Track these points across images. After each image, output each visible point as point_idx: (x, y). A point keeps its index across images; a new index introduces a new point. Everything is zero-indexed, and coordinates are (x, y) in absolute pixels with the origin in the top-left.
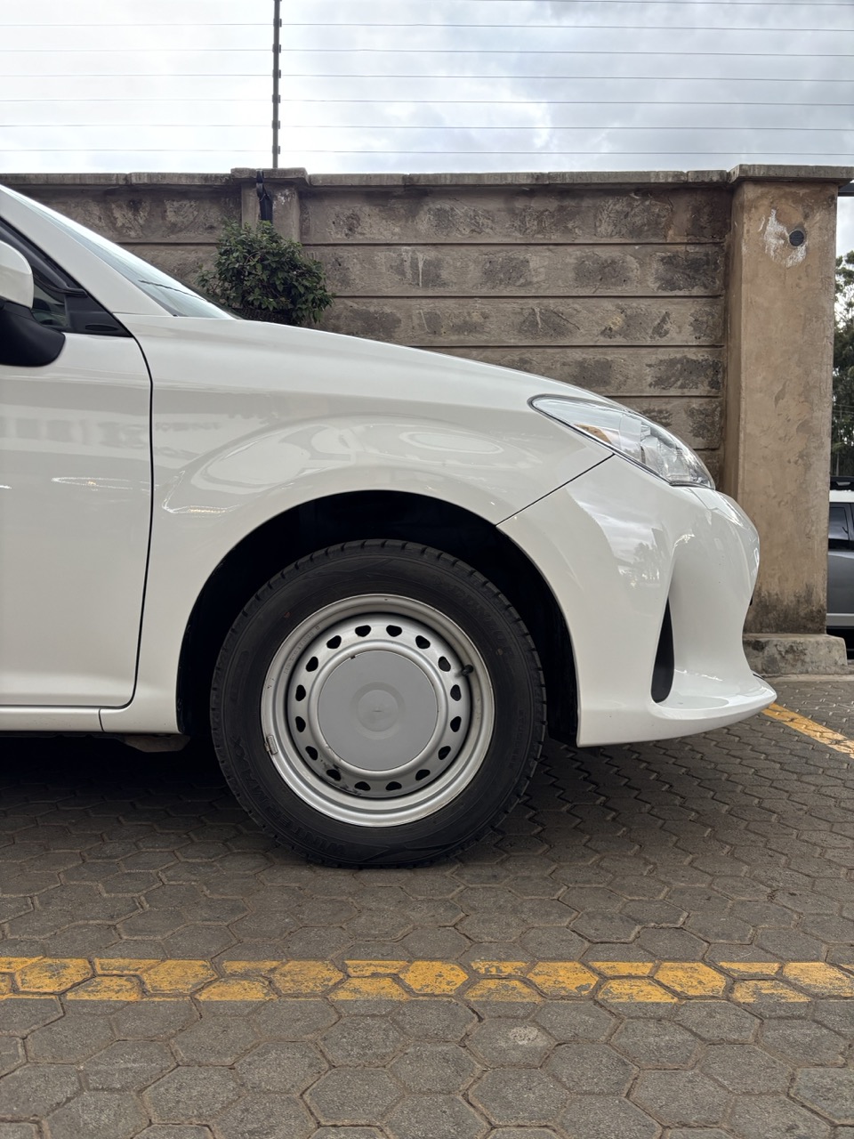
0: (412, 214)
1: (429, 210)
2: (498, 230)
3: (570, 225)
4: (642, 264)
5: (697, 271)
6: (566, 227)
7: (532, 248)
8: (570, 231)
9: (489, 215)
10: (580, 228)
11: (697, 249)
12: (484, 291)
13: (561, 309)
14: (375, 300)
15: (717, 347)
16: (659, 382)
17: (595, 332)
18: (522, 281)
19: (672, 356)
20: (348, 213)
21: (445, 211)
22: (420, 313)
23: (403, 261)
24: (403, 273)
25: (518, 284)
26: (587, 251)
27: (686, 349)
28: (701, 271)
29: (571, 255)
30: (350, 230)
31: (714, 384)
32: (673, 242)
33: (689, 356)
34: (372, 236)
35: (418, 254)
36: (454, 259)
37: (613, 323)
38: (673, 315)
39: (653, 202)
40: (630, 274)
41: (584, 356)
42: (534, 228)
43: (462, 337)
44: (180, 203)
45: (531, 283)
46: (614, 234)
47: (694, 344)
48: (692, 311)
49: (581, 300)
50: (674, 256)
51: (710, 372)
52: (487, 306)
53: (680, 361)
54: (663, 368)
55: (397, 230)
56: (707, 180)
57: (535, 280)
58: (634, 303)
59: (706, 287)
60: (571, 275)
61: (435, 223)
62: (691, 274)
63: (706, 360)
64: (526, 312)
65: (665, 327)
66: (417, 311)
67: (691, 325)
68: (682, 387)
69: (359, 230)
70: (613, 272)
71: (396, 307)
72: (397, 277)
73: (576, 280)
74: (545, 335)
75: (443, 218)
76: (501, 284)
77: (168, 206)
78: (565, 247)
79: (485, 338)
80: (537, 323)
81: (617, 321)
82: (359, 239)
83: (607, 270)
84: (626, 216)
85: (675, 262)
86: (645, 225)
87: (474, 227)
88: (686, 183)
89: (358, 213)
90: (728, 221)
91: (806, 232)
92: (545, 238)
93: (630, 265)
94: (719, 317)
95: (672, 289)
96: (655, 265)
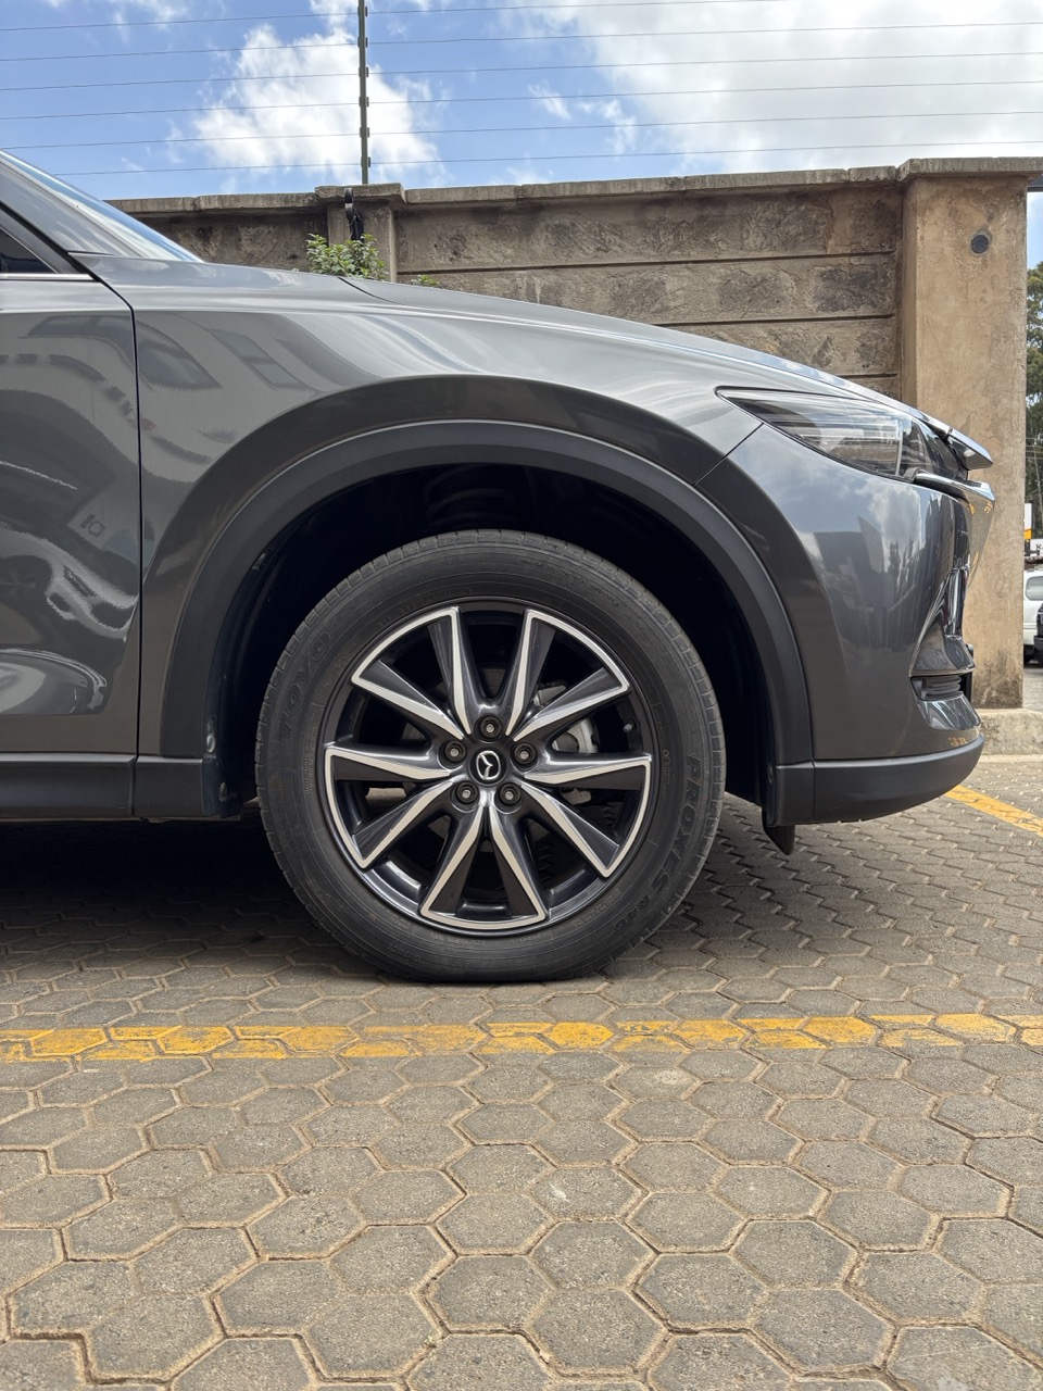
0: (527, 232)
1: (547, 227)
2: (628, 247)
3: (712, 239)
4: (798, 281)
5: (862, 287)
6: (707, 241)
7: (667, 267)
8: (709, 245)
9: (616, 230)
10: (723, 241)
11: (864, 260)
15: (888, 376)
18: (657, 306)
20: (453, 233)
21: (565, 227)
23: (517, 288)
25: (652, 310)
26: (733, 268)
28: (868, 287)
30: (455, 253)
32: (835, 253)
34: (480, 260)
35: (535, 279)
36: (578, 283)
38: (836, 340)
39: (810, 207)
40: (785, 293)
42: (670, 243)
44: (257, 229)
45: (667, 309)
46: (764, 246)
47: (861, 374)
48: (859, 335)
49: (728, 326)
50: (836, 270)
55: (509, 251)
56: (872, 178)
57: (672, 304)
58: (790, 328)
59: (874, 306)
60: (715, 298)
62: (856, 291)
65: (827, 355)
67: (857, 351)
69: (466, 253)
70: (764, 292)
73: (721, 303)
75: (563, 236)
76: (633, 311)
77: (242, 234)
78: (707, 265)
81: (770, 349)
82: (465, 264)
83: (756, 289)
84: (778, 224)
85: (837, 278)
86: (801, 234)
87: (599, 245)
88: (848, 182)
89: (464, 233)
90: (899, 226)
91: (991, 236)
92: (682, 255)
93: (783, 283)
94: (890, 341)
95: (834, 310)
96: (813, 282)
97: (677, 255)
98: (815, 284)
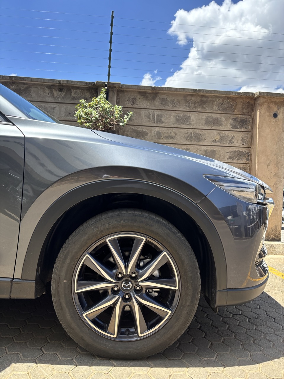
0: (154, 99)
1: (159, 98)
2: (181, 106)
3: (204, 106)
4: (226, 120)
5: (243, 123)
6: (203, 107)
7: (191, 113)
8: (204, 108)
9: (178, 101)
10: (207, 107)
11: (244, 116)
12: (176, 126)
13: (200, 133)
14: (140, 127)
15: (249, 148)
16: (230, 158)
17: (211, 141)
18: (188, 123)
19: (235, 150)
20: (133, 97)
21: (164, 99)
22: (155, 132)
23: (150, 114)
24: (150, 118)
25: (187, 124)
26: (209, 115)
27: (239, 148)
28: (245, 123)
29: (204, 116)
30: (133, 103)
31: (248, 159)
32: (236, 114)
33: (240, 150)
34: (140, 106)
35: (155, 112)
36: (167, 115)
37: (217, 138)
38: (235, 137)
39: (231, 101)
40: (223, 123)
41: (207, 148)
42: (193, 106)
43: (168, 140)
44: (76, 90)
45: (191, 124)
46: (218, 110)
47: (242, 146)
48: (242, 136)
49: (207, 130)
50: (236, 118)
51: (246, 156)
52: (177, 131)
53: (237, 152)
54: (231, 153)
55: (148, 104)
56: (248, 95)
57: (192, 123)
58: (223, 132)
59: (246, 129)
60: (204, 122)
61: (161, 102)
62: (241, 124)
63: (245, 152)
64: (189, 133)
65: (233, 140)
66: (154, 131)
67: (241, 140)
68: (238, 160)
69: (136, 103)
70: (217, 122)
71: (147, 129)
72: (148, 119)
73: (205, 124)
74: (195, 141)
75: (164, 101)
76: (181, 124)
77: (72, 91)
78: (202, 113)
79: (175, 141)
80: (192, 137)
81: (218, 138)
82: (135, 106)
83: (215, 121)
84: (222, 104)
85: (237, 120)
86: (228, 108)
87: (173, 105)
88: (241, 95)
89: (136, 98)
90: (253, 108)
91: (278, 114)
92: (196, 110)
93: (222, 120)
94: (250, 138)
95: (235, 129)
96: (230, 120)
97: (194, 110)
98: (231, 121)
